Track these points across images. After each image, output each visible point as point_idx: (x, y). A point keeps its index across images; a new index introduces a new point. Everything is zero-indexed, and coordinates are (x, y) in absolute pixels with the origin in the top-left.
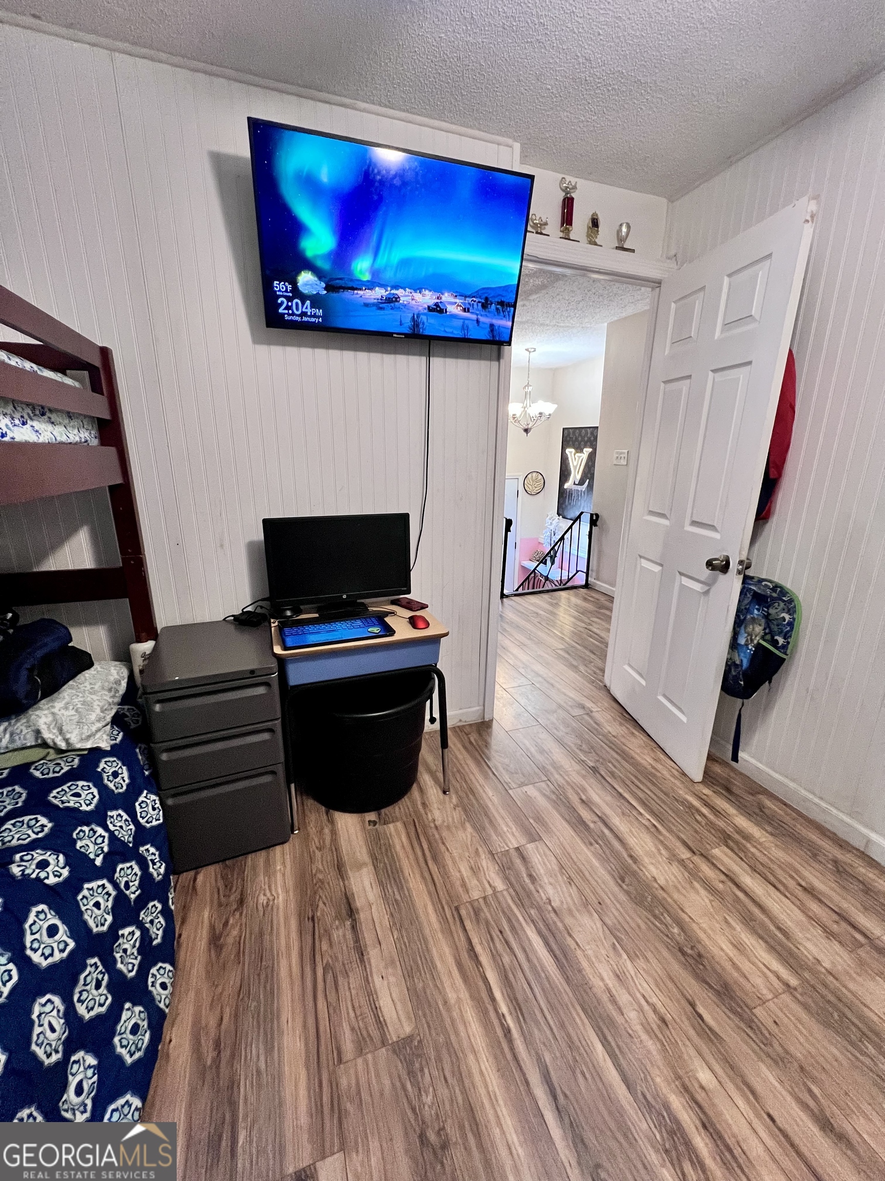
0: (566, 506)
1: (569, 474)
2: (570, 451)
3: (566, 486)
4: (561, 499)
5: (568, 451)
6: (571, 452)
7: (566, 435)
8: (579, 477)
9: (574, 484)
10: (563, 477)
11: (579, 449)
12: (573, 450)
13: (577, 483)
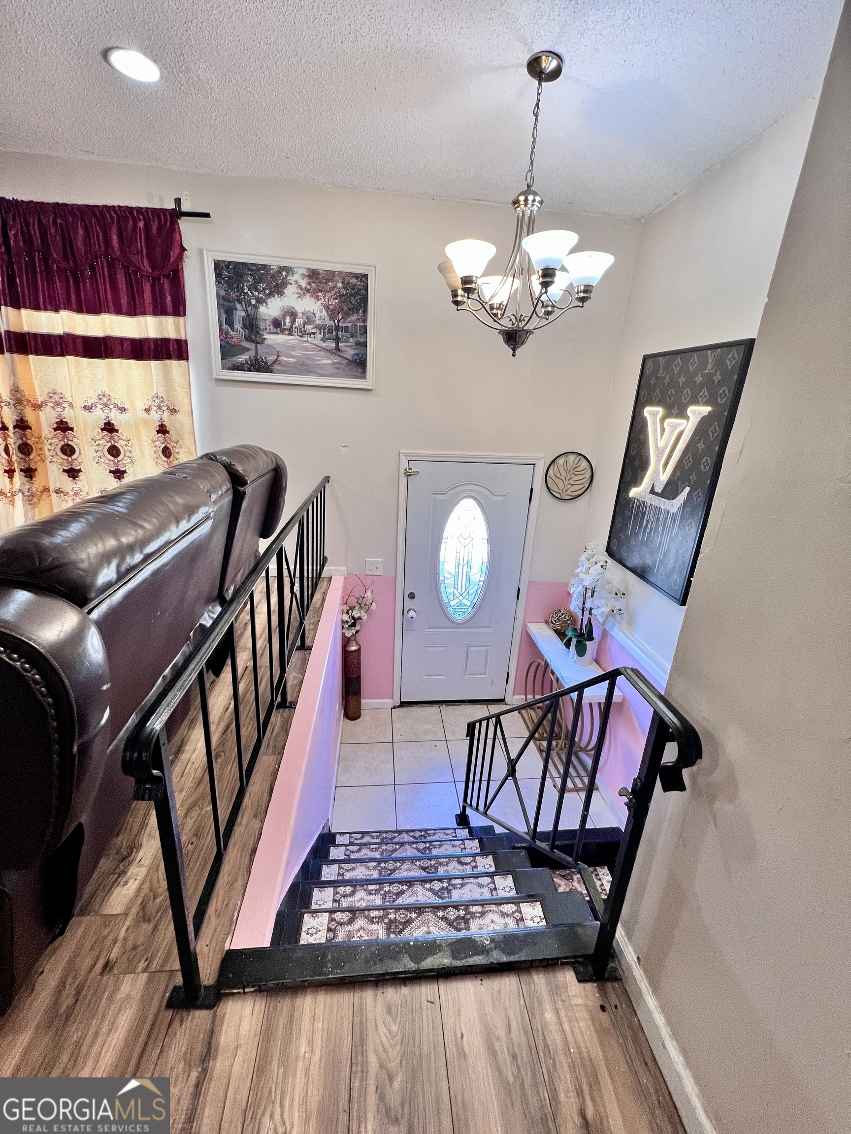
0: (628, 539)
1: (644, 465)
2: (652, 413)
3: (633, 492)
4: (619, 519)
5: (648, 411)
6: (654, 415)
7: (647, 372)
8: (664, 477)
9: (652, 492)
10: (629, 471)
11: (676, 409)
12: (660, 410)
13: (659, 489)
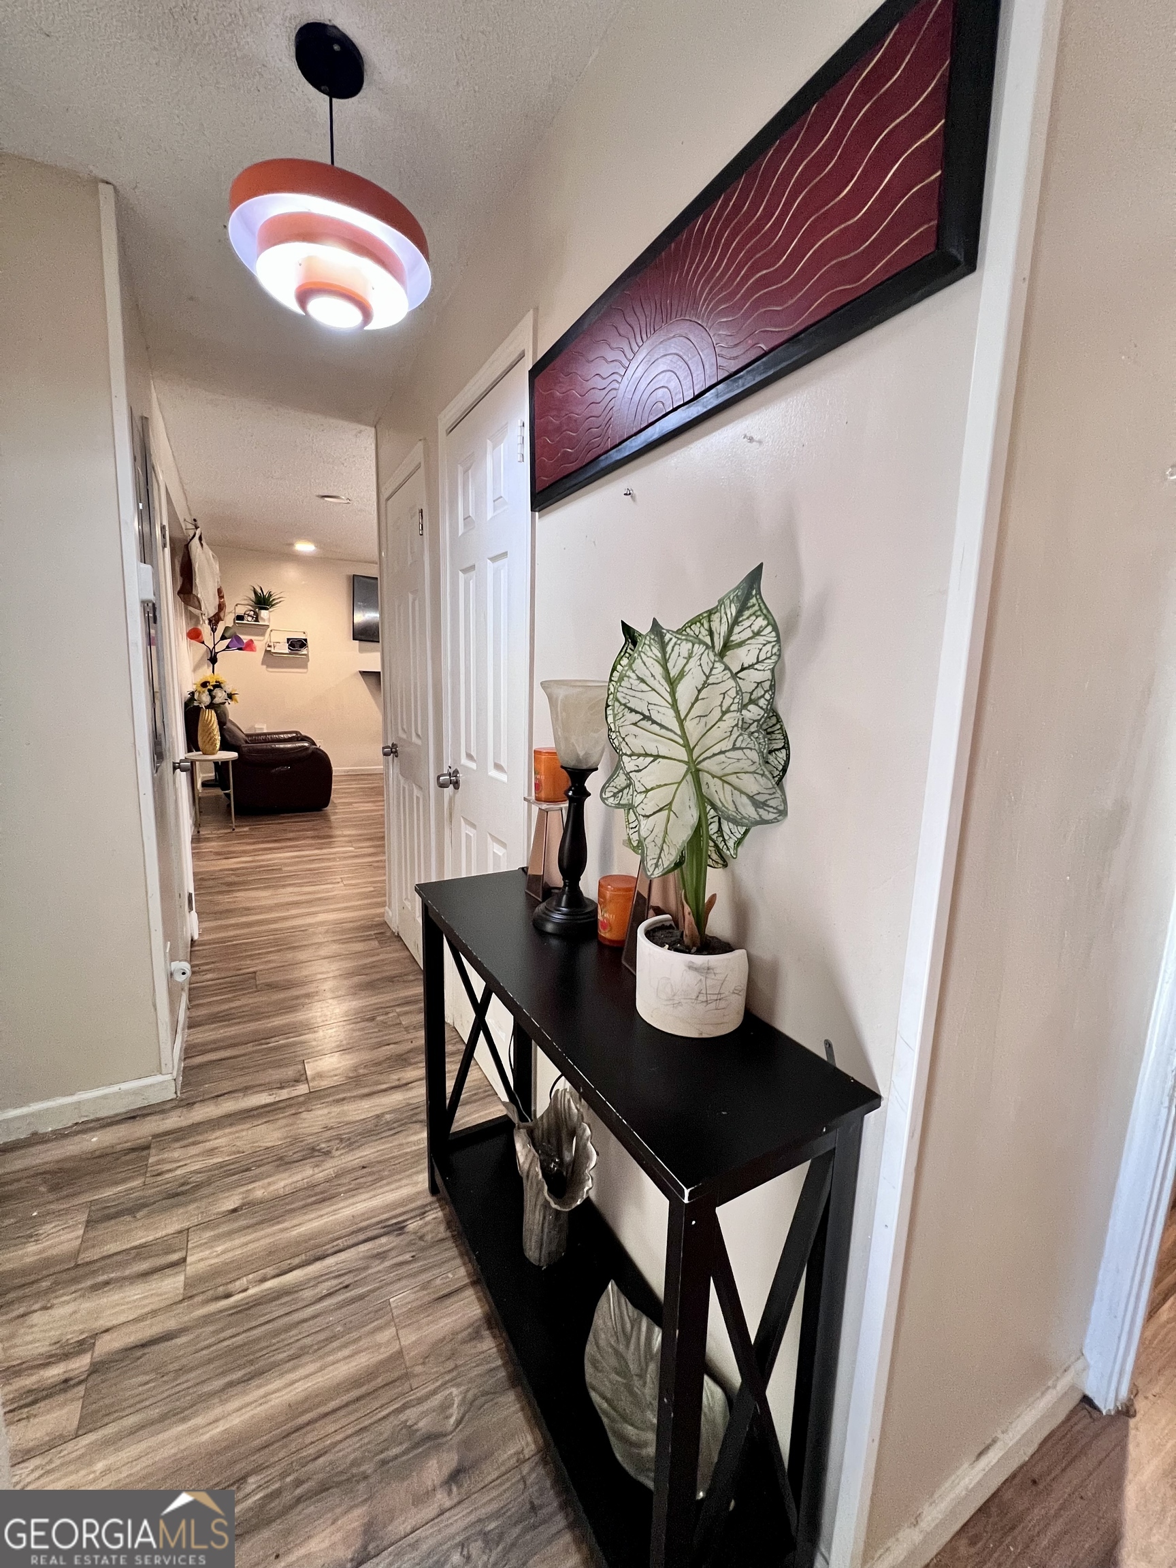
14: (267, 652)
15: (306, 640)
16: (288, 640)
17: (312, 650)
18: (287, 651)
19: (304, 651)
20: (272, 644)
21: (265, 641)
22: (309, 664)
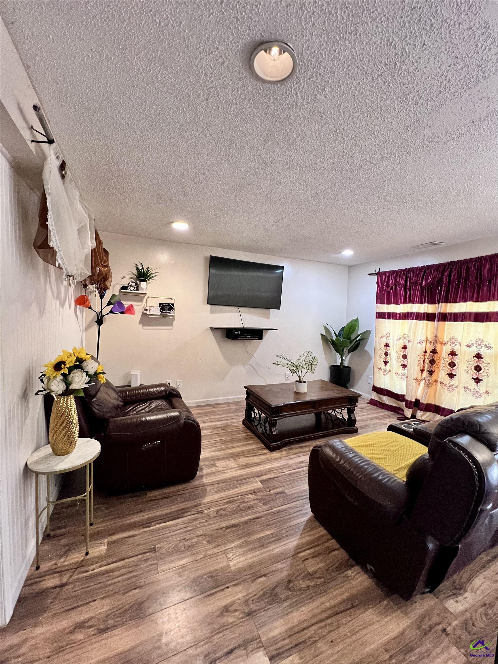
14: (143, 313)
15: (173, 305)
16: (160, 304)
17: (177, 312)
18: (159, 313)
19: (172, 313)
20: (148, 308)
21: (143, 305)
22: (174, 323)
